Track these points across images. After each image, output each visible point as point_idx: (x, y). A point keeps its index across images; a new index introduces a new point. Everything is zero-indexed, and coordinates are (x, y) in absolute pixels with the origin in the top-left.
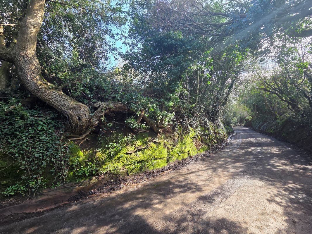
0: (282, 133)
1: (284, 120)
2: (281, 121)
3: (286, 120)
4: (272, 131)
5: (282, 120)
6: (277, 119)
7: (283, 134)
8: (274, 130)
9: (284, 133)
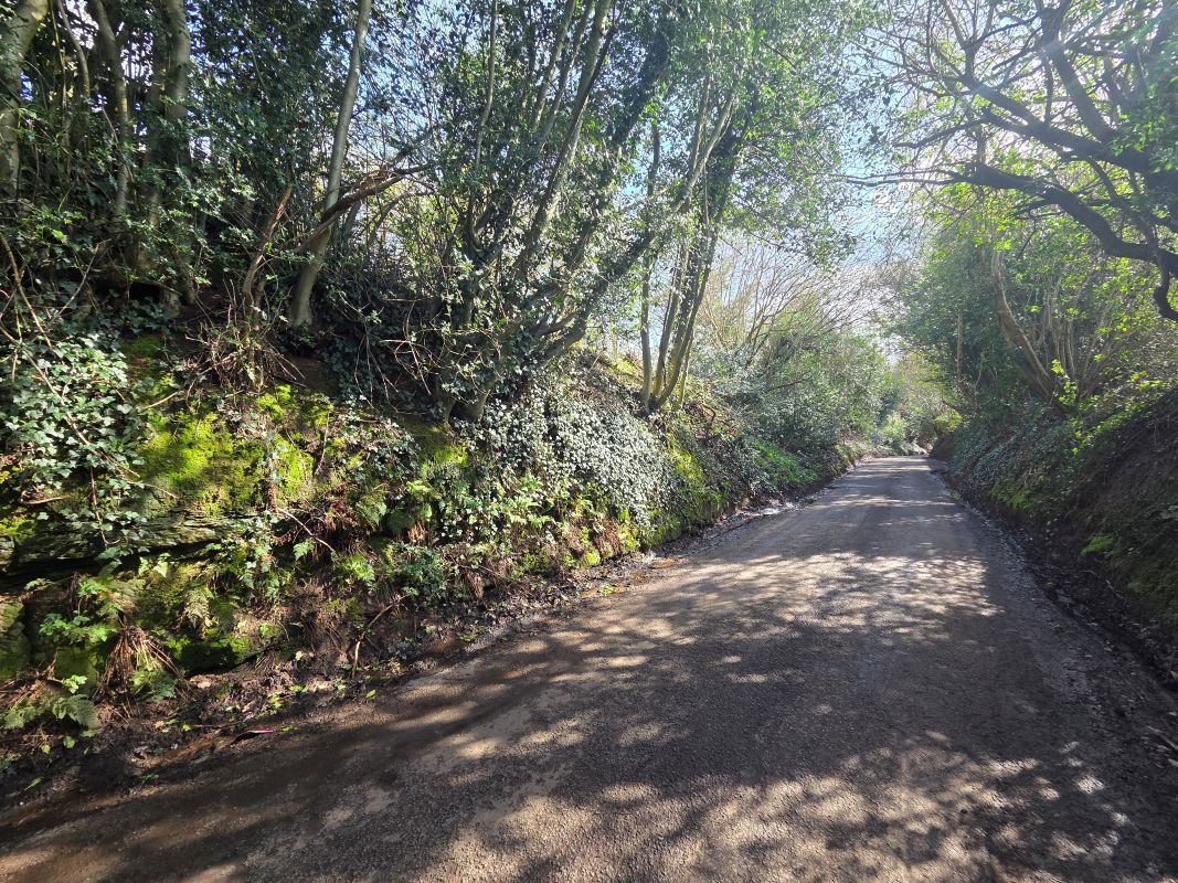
0: (1091, 529)
1: (1112, 422)
2: (1089, 428)
3: (1136, 414)
4: (1019, 499)
5: (1104, 417)
6: (1063, 412)
7: (1097, 542)
8: (1038, 490)
9: (1108, 531)
